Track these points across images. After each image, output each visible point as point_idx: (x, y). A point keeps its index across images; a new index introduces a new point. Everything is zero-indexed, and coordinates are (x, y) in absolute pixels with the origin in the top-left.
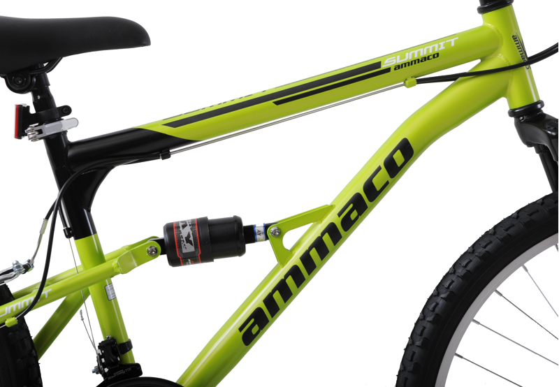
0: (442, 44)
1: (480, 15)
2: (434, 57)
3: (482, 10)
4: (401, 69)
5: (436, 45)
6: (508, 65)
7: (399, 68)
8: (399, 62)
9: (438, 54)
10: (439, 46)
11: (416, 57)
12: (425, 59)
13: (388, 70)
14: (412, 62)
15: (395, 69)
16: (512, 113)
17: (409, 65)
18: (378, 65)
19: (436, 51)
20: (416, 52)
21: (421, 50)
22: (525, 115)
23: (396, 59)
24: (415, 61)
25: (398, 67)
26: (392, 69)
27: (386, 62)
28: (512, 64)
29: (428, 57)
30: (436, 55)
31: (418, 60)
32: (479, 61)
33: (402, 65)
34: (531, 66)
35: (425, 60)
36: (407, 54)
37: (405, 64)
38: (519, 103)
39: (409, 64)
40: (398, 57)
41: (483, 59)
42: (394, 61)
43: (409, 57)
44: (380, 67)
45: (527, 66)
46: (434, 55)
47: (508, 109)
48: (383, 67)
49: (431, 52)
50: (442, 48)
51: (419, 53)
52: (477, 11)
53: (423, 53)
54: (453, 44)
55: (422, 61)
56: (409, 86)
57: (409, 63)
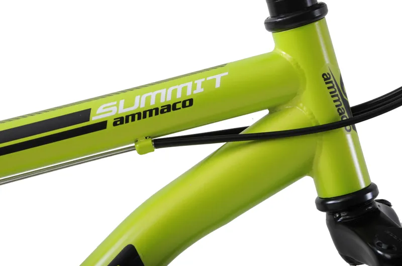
0: (199, 82)
1: (270, 34)
2: (184, 106)
3: (273, 26)
4: (125, 125)
5: (189, 85)
6: (314, 125)
7: (122, 123)
8: (123, 111)
9: (191, 101)
10: (194, 87)
11: (153, 104)
12: (170, 108)
13: (102, 125)
14: (145, 112)
15: (115, 124)
16: (322, 204)
17: (139, 118)
18: (85, 115)
19: (189, 94)
20: (153, 95)
21: (163, 91)
22: (343, 211)
23: (117, 105)
24: (151, 111)
25: (120, 121)
26: (110, 124)
27: (100, 110)
28: (321, 123)
29: (175, 105)
30: (188, 103)
31: (157, 109)
32: (266, 112)
33: (127, 117)
34: (357, 125)
35: (169, 111)
36: (137, 98)
37: (133, 116)
38: (333, 191)
39: (141, 115)
40: (122, 103)
41: (274, 110)
42: (114, 109)
43: (140, 104)
44: (88, 119)
45: (348, 127)
46: (184, 102)
47: (315, 195)
48: (94, 119)
49: (179, 97)
50: (199, 90)
51: (158, 97)
52: (263, 26)
53: (166, 97)
54: (218, 85)
55: (162, 112)
56: (141, 152)
57: (139, 114)
